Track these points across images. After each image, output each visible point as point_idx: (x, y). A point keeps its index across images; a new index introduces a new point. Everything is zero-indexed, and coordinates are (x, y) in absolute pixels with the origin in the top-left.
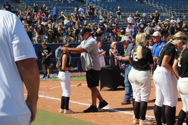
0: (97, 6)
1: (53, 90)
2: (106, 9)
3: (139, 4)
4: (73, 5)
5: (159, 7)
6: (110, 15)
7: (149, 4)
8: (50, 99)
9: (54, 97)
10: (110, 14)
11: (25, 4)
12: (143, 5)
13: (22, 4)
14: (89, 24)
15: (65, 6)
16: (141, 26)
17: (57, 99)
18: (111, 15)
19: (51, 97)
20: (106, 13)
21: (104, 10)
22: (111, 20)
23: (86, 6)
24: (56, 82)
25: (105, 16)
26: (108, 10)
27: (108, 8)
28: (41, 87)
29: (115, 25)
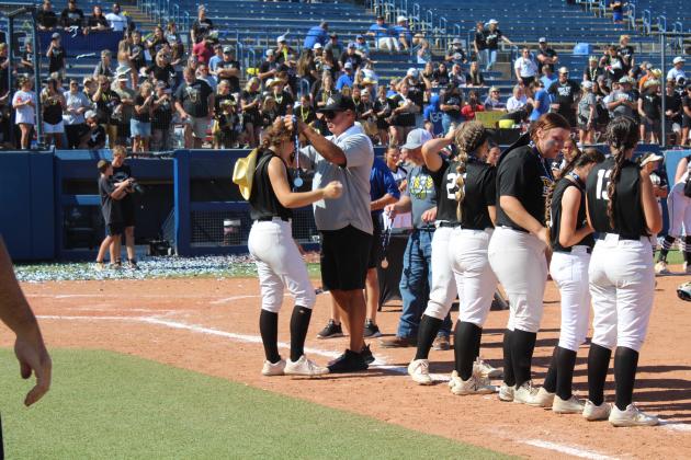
0: (411, 17)
1: (225, 306)
2: (443, 27)
3: (565, 8)
4: (324, 13)
5: (636, 23)
6: (455, 48)
7: (602, 12)
8: (204, 334)
9: (217, 329)
10: (456, 44)
11: (153, 8)
12: (577, 14)
13: (144, 8)
15: (298, 16)
16: (560, 89)
17: (225, 334)
18: (459, 51)
20: (443, 42)
21: (436, 29)
23: (374, 18)
24: (239, 281)
25: (438, 54)
26: (449, 31)
27: (450, 23)
28: (183, 299)
29: (470, 86)
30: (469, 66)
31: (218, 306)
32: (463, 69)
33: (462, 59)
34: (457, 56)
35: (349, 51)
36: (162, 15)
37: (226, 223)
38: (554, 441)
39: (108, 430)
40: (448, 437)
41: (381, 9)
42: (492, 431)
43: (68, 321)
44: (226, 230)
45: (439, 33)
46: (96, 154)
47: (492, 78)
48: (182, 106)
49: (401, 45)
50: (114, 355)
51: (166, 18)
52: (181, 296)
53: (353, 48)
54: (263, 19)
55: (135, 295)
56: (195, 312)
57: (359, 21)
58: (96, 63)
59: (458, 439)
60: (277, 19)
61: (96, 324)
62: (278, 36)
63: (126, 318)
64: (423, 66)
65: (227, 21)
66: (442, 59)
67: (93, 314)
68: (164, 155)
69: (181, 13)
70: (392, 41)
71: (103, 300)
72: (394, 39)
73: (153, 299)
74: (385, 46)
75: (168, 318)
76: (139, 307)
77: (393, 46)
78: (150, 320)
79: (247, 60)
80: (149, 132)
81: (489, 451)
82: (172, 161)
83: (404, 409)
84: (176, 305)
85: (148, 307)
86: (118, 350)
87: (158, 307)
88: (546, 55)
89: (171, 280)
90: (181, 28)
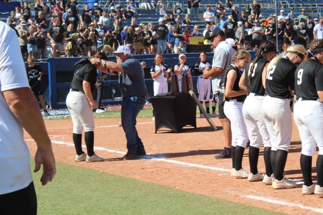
10: (178, 6)
14: (141, 24)
16: (228, 26)
18: (179, 9)
20: (171, 5)
22: (178, 16)
25: (169, 10)
28: (60, 129)
30: (185, 16)
32: (182, 17)
33: (181, 13)
34: (178, 11)
35: (128, 10)
38: (259, 196)
40: (207, 195)
42: (227, 192)
47: (195, 22)
48: (52, 37)
49: (151, 6)
52: (58, 128)
53: (129, 8)
56: (66, 136)
58: (7, 17)
59: (212, 196)
66: (171, 13)
68: (43, 61)
70: (147, 5)
72: (148, 4)
74: (144, 7)
75: (54, 139)
77: (148, 7)
80: (36, 49)
81: (229, 202)
82: (47, 64)
83: (181, 182)
84: (56, 133)
88: (220, 10)
89: (51, 121)
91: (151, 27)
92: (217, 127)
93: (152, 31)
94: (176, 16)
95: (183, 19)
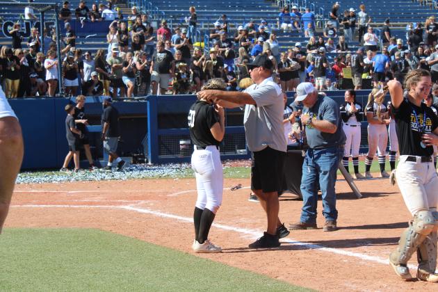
0: (301, 8)
1: (176, 197)
2: (321, 14)
4: (245, 6)
8: (161, 217)
9: (170, 214)
12: (408, 4)
15: (228, 8)
17: (175, 217)
18: (332, 29)
19: (164, 212)
20: (322, 24)
21: (317, 16)
22: (330, 39)
23: (277, 9)
24: (188, 180)
25: (318, 31)
26: (325, 16)
27: (326, 11)
28: (151, 193)
29: (339, 51)
30: (338, 39)
31: (172, 197)
33: (334, 35)
34: (331, 32)
36: (141, 9)
37: (181, 142)
39: (89, 286)
41: (281, 3)
43: (74, 209)
44: (181, 146)
45: (319, 18)
46: (97, 99)
47: (354, 47)
50: (100, 232)
51: (144, 11)
52: (149, 191)
53: (262, 28)
54: (206, 10)
55: (119, 191)
56: (157, 202)
57: (267, 11)
60: (215, 11)
61: (92, 211)
62: (215, 21)
63: (112, 206)
64: (308, 39)
65: (183, 12)
66: (321, 34)
67: (91, 203)
68: (141, 99)
69: (153, 8)
71: (99, 194)
73: (131, 193)
75: (139, 206)
76: (121, 199)
78: (128, 207)
79: (195, 37)
82: (146, 103)
84: (144, 197)
85: (127, 198)
86: (103, 228)
87: (134, 198)
89: (143, 181)
90: (153, 18)
91: (290, 55)
92: (362, 193)
93: (291, 60)
94: (327, 39)
95: (336, 44)
